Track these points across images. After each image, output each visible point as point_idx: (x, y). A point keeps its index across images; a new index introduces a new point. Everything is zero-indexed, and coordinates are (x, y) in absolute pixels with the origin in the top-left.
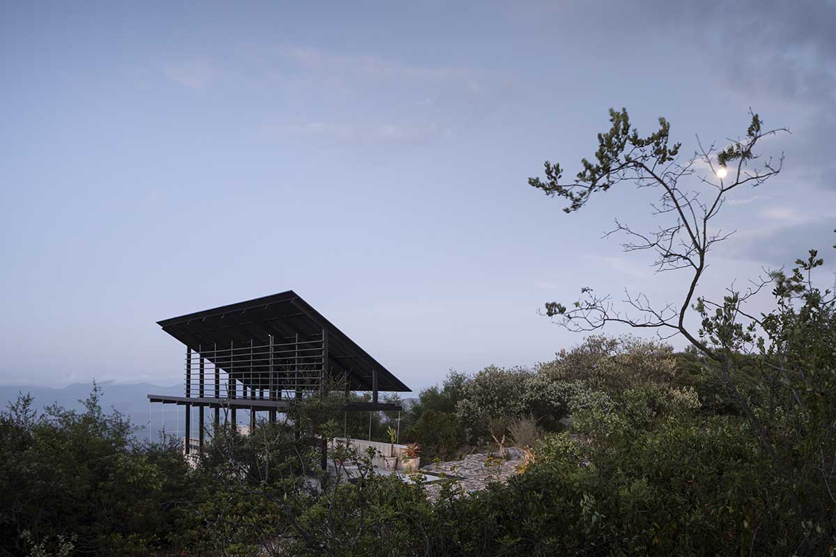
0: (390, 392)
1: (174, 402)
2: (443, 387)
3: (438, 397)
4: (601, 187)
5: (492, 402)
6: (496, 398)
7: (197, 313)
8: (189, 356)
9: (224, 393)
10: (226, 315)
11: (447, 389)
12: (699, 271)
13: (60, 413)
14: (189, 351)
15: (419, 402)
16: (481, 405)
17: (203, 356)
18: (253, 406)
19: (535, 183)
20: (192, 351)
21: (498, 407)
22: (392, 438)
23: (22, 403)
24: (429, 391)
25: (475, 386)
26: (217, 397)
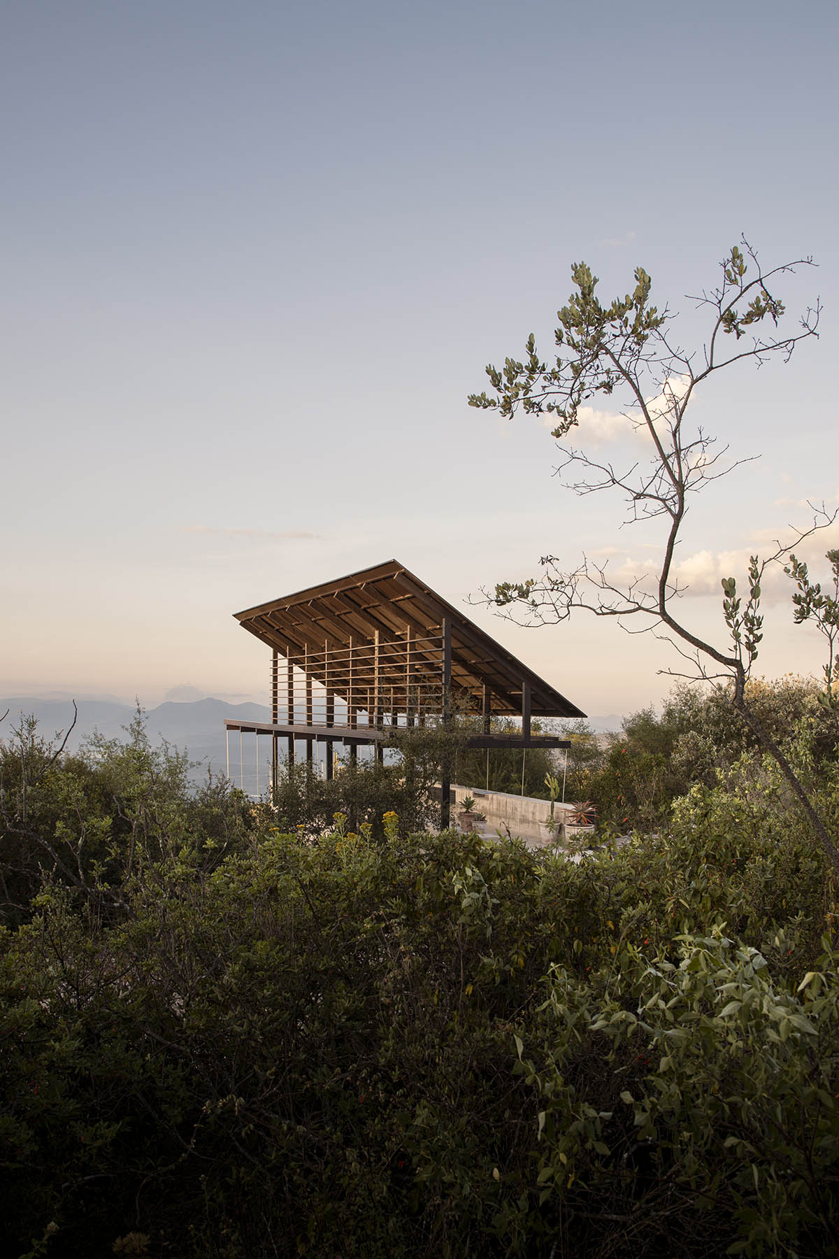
0: (572, 719)
1: (252, 730)
2: (663, 711)
3: (654, 728)
4: (597, 388)
5: (739, 735)
6: (746, 729)
7: (280, 600)
8: (275, 663)
9: (320, 718)
10: (314, 600)
11: (669, 713)
12: (678, 518)
13: (101, 742)
14: (275, 656)
15: (624, 737)
16: (718, 741)
17: (291, 662)
18: (345, 738)
19: (478, 401)
20: (280, 656)
21: (748, 747)
22: (552, 792)
23: (26, 726)
24: (640, 716)
25: (709, 707)
26: (310, 724)
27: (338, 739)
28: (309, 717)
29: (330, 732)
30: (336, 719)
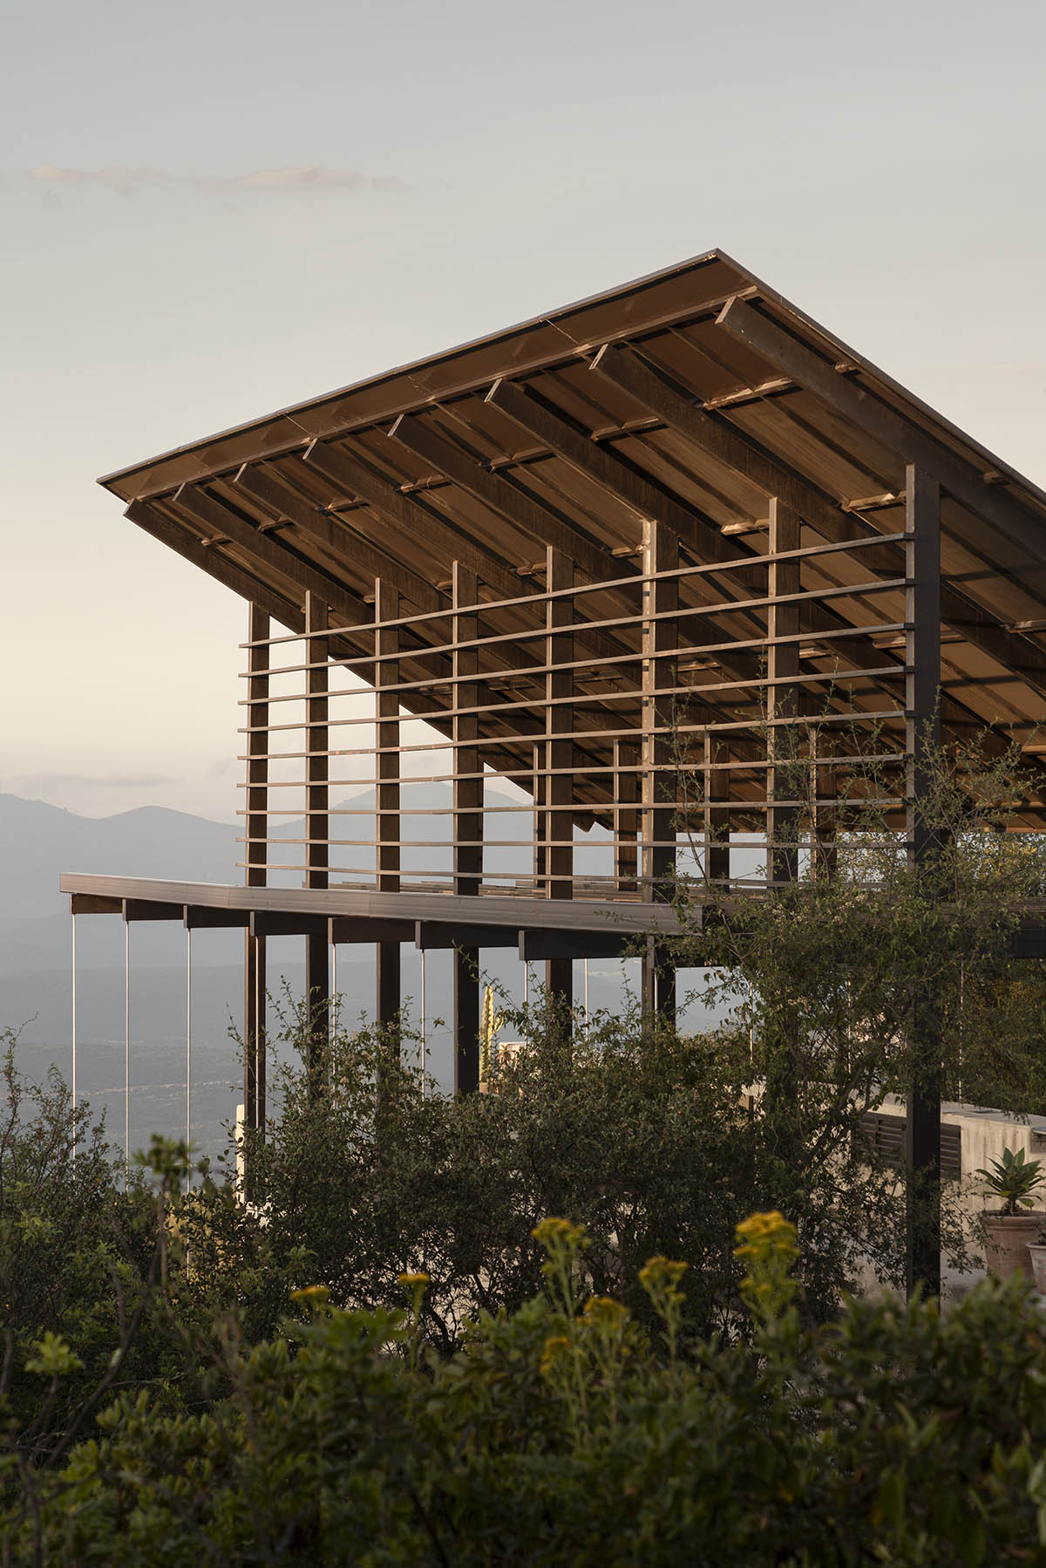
8: (260, 656)
9: (427, 858)
14: (259, 629)
17: (322, 649)
20: (277, 628)
27: (501, 936)
28: (390, 858)
29: (470, 911)
30: (493, 861)
